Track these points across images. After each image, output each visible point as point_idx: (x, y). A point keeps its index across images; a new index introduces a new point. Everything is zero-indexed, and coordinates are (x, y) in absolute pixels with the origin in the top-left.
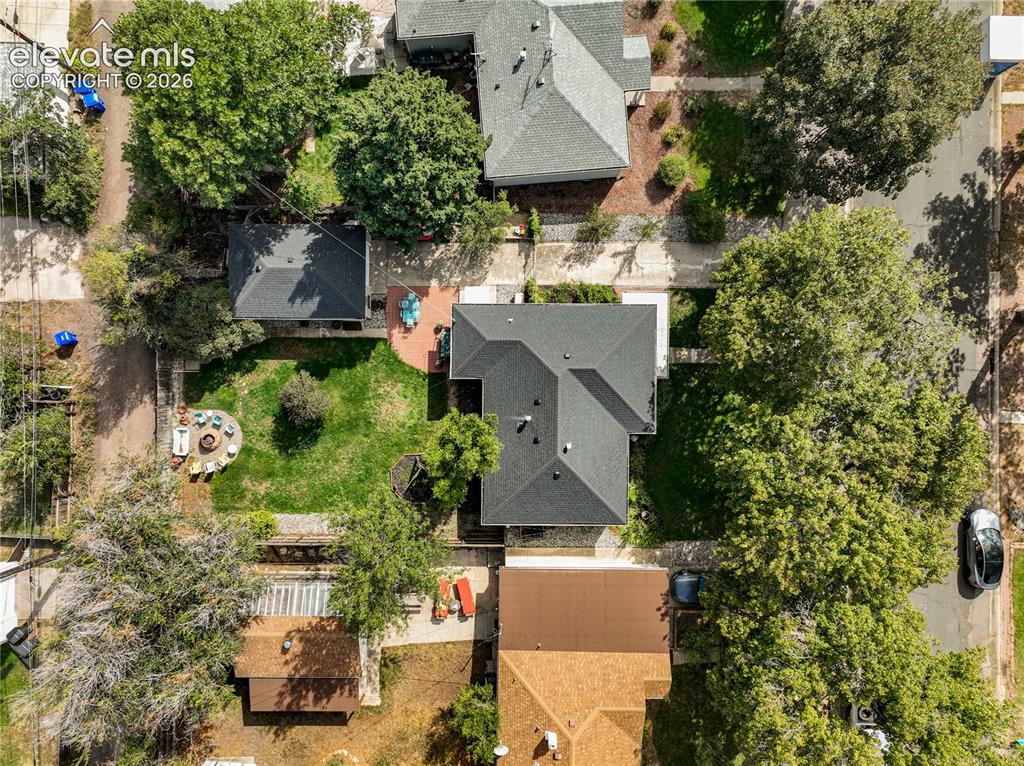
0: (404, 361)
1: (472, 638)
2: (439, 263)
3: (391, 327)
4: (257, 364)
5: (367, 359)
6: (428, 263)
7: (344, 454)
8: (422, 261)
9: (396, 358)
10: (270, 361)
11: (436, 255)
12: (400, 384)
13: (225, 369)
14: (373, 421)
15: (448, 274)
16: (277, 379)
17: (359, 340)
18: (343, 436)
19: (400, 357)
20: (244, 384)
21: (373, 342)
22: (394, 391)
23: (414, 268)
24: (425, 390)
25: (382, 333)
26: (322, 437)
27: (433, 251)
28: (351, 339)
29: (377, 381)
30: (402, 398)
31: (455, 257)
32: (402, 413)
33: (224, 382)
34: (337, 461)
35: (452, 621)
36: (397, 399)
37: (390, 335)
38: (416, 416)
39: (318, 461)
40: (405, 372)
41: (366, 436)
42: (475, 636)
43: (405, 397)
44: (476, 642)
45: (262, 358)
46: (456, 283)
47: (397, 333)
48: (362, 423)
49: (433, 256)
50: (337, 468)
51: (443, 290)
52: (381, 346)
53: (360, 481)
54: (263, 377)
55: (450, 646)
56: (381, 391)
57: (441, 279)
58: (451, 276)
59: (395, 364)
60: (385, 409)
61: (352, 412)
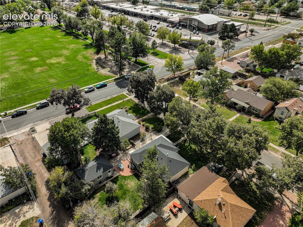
0: (126, 176)
1: (187, 215)
2: (120, 158)
3: (119, 172)
5: (118, 180)
6: (118, 159)
8: (117, 160)
9: (124, 176)
10: (97, 194)
11: (119, 157)
14: (128, 190)
16: (101, 196)
17: (114, 178)
18: (124, 196)
21: (117, 177)
22: (128, 181)
24: (134, 177)
25: (118, 174)
27: (118, 157)
28: (113, 179)
29: (123, 182)
31: (123, 156)
32: (133, 184)
35: (179, 214)
36: (130, 183)
37: (120, 174)
40: (128, 177)
41: (129, 193)
42: (187, 213)
43: (131, 181)
44: (189, 215)
45: (95, 195)
47: (121, 173)
48: (126, 191)
51: (124, 161)
52: (119, 177)
53: (135, 202)
54: (97, 199)
56: (126, 183)
57: (122, 160)
58: (124, 159)
59: (125, 178)
60: (129, 186)
61: (123, 191)
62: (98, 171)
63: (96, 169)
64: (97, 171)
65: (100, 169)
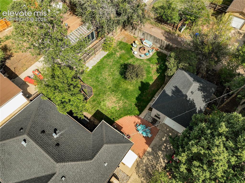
0: (126, 116)
2: (157, 158)
3: (142, 120)
4: (158, 73)
5: (136, 105)
6: (160, 153)
7: (110, 79)
8: (162, 151)
9: (129, 114)
10: (157, 77)
11: (161, 160)
12: (118, 109)
13: (162, 65)
14: (113, 93)
15: (150, 158)
16: (149, 76)
17: (145, 107)
18: (115, 82)
19: (128, 116)
20: (154, 67)
21: (141, 111)
22: (118, 106)
23: (161, 145)
24: (109, 116)
25: (142, 116)
26: (120, 76)
27: (164, 159)
29: (126, 103)
30: (113, 107)
31: (155, 167)
32: (108, 103)
33: (158, 63)
34: (109, 75)
36: (114, 105)
37: (139, 118)
38: (103, 107)
39: (114, 71)
40: (121, 114)
41: (110, 88)
42: (19, 77)
45: (159, 76)
46: (144, 159)
48: (115, 89)
49: (162, 158)
50: (107, 74)
51: (145, 151)
52: (137, 112)
53: (97, 77)
54: (153, 73)
55: (25, 69)
56: (121, 102)
57: (150, 154)
58: (148, 159)
59: (126, 112)
60: (114, 99)
61: (121, 89)
62: (174, 89)
63: (181, 88)
64: (176, 87)
65: (173, 92)
